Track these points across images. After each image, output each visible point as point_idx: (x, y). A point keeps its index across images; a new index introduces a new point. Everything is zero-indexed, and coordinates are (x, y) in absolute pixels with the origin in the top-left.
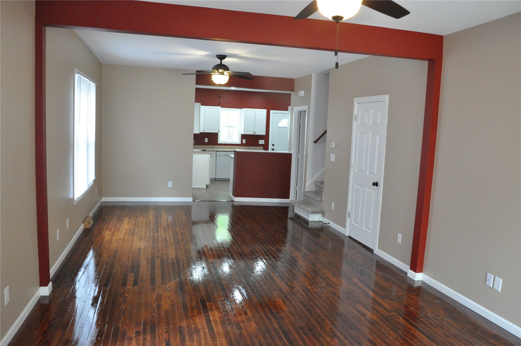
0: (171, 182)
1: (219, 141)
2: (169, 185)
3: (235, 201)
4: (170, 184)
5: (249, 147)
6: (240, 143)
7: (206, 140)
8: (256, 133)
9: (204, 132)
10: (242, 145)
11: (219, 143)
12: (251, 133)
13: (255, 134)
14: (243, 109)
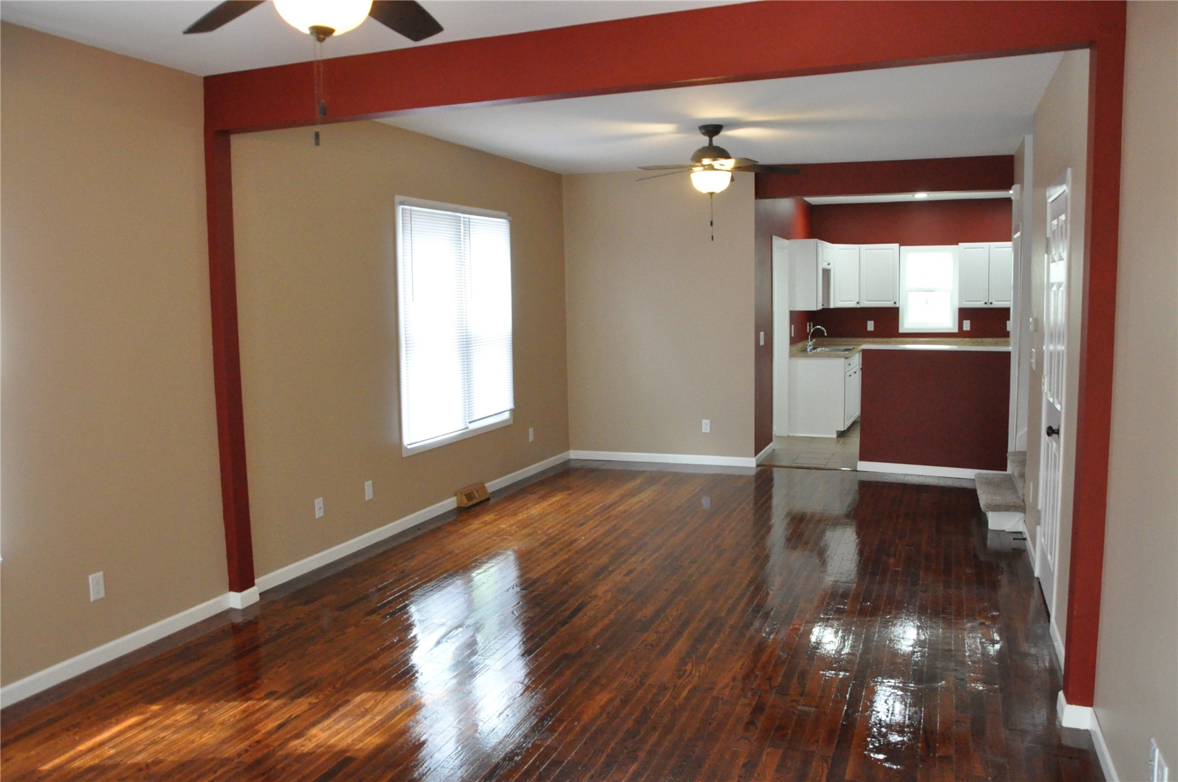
0: (708, 421)
1: (903, 325)
2: (703, 426)
3: (858, 469)
4: (706, 426)
5: (980, 340)
6: (956, 330)
7: (871, 326)
8: (991, 303)
9: (858, 306)
10: (961, 334)
11: (901, 331)
12: (980, 304)
13: (989, 306)
14: (960, 244)
